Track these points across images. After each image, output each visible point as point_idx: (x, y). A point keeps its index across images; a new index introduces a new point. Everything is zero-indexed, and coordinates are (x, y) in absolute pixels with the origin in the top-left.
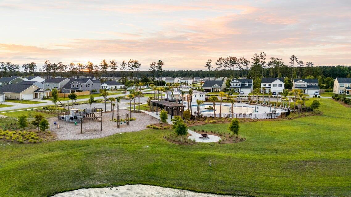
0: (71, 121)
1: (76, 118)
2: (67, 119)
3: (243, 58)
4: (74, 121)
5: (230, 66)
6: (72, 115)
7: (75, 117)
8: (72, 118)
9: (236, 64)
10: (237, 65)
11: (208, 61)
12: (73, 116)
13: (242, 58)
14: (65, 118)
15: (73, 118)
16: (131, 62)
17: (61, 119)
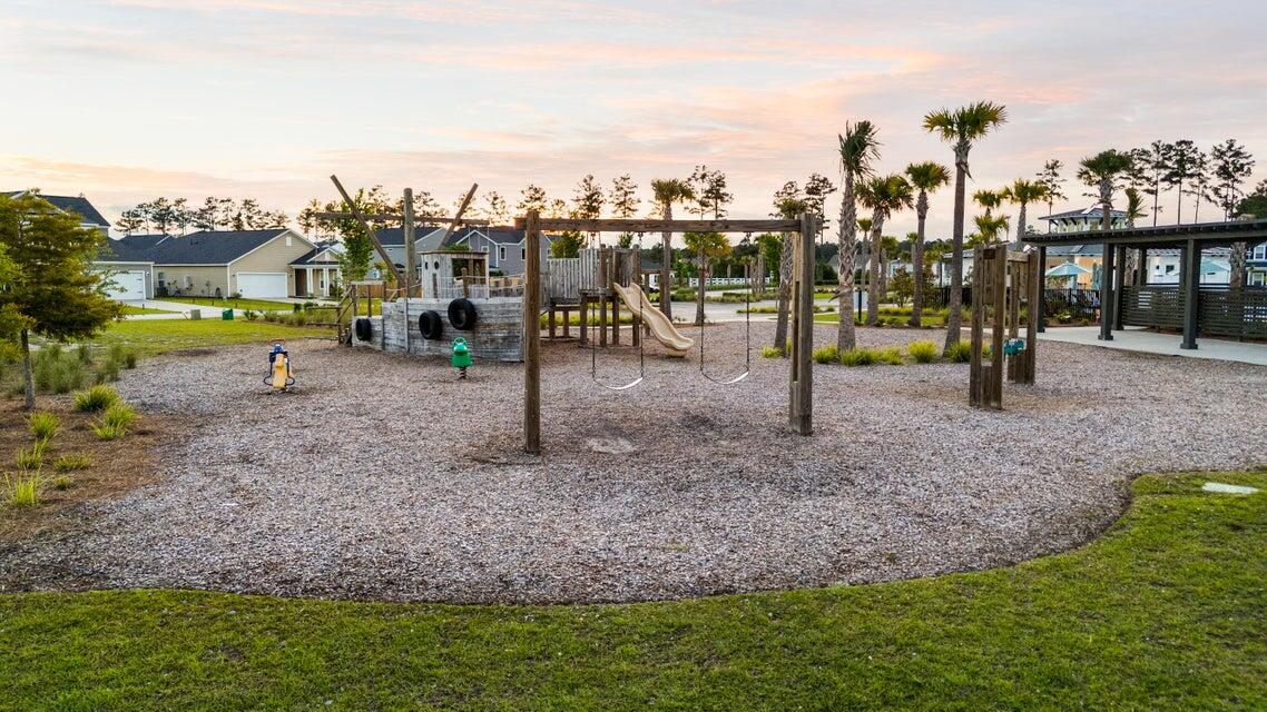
0: (424, 346)
1: (465, 315)
2: (395, 336)
3: (1230, 148)
4: (445, 350)
5: (1154, 188)
6: (436, 296)
7: (455, 308)
8: (430, 326)
9: (1191, 176)
10: (1195, 181)
11: (1042, 170)
12: (441, 305)
13: (1226, 146)
14: (378, 328)
15: (445, 315)
16: (698, 176)
17: (356, 341)
